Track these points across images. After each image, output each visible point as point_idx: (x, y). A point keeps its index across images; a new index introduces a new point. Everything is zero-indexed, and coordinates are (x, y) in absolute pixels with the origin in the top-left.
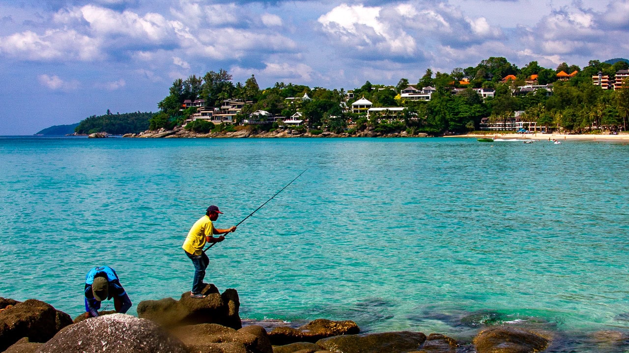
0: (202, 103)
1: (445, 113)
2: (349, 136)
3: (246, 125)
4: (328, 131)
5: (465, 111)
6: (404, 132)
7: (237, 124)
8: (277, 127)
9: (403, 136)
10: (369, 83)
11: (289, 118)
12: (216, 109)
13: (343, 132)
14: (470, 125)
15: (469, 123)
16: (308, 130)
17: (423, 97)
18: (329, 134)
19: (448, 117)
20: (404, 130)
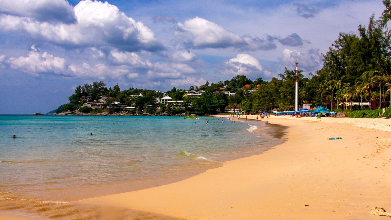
0: (89, 98)
1: (205, 104)
2: (156, 115)
3: (108, 109)
4: (147, 112)
5: (216, 102)
6: (184, 114)
7: (103, 109)
8: (122, 110)
9: (183, 116)
10: (175, 88)
11: (129, 106)
12: (95, 101)
13: (154, 113)
14: (218, 110)
15: (218, 109)
16: (137, 112)
17: (198, 96)
18: (147, 114)
19: (207, 106)
20: (184, 113)
